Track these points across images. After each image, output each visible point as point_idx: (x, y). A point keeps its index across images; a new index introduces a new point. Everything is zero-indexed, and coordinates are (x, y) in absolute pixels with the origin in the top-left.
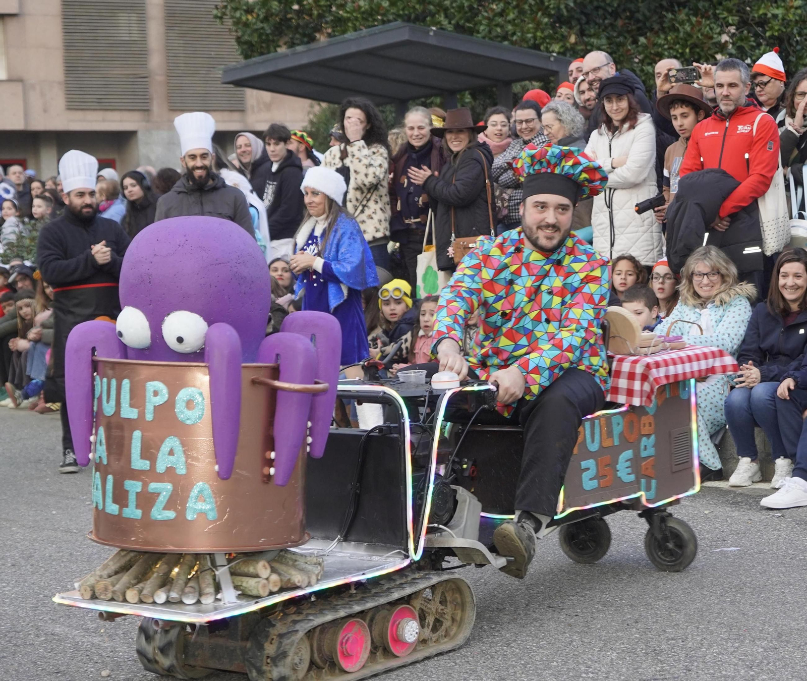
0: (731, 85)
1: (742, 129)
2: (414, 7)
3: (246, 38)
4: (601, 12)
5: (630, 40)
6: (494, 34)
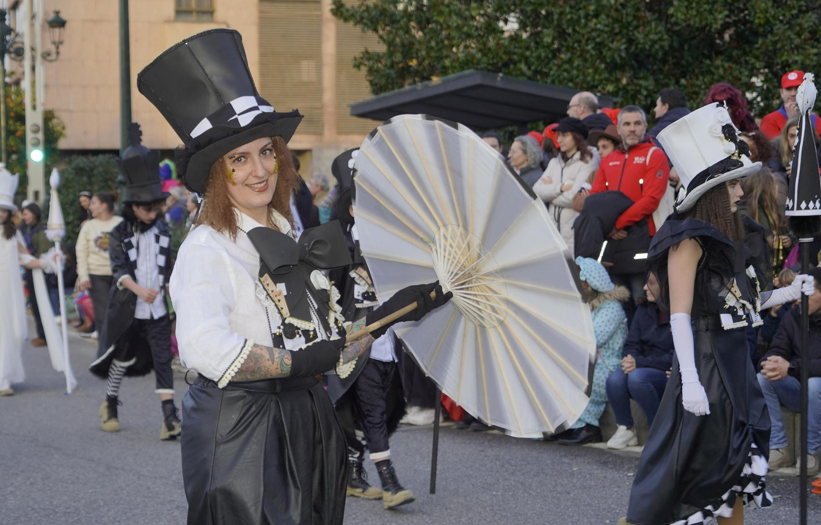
0: (636, 123)
1: (638, 160)
2: (501, 58)
3: (376, 81)
4: (651, 60)
5: (673, 81)
6: (561, 78)
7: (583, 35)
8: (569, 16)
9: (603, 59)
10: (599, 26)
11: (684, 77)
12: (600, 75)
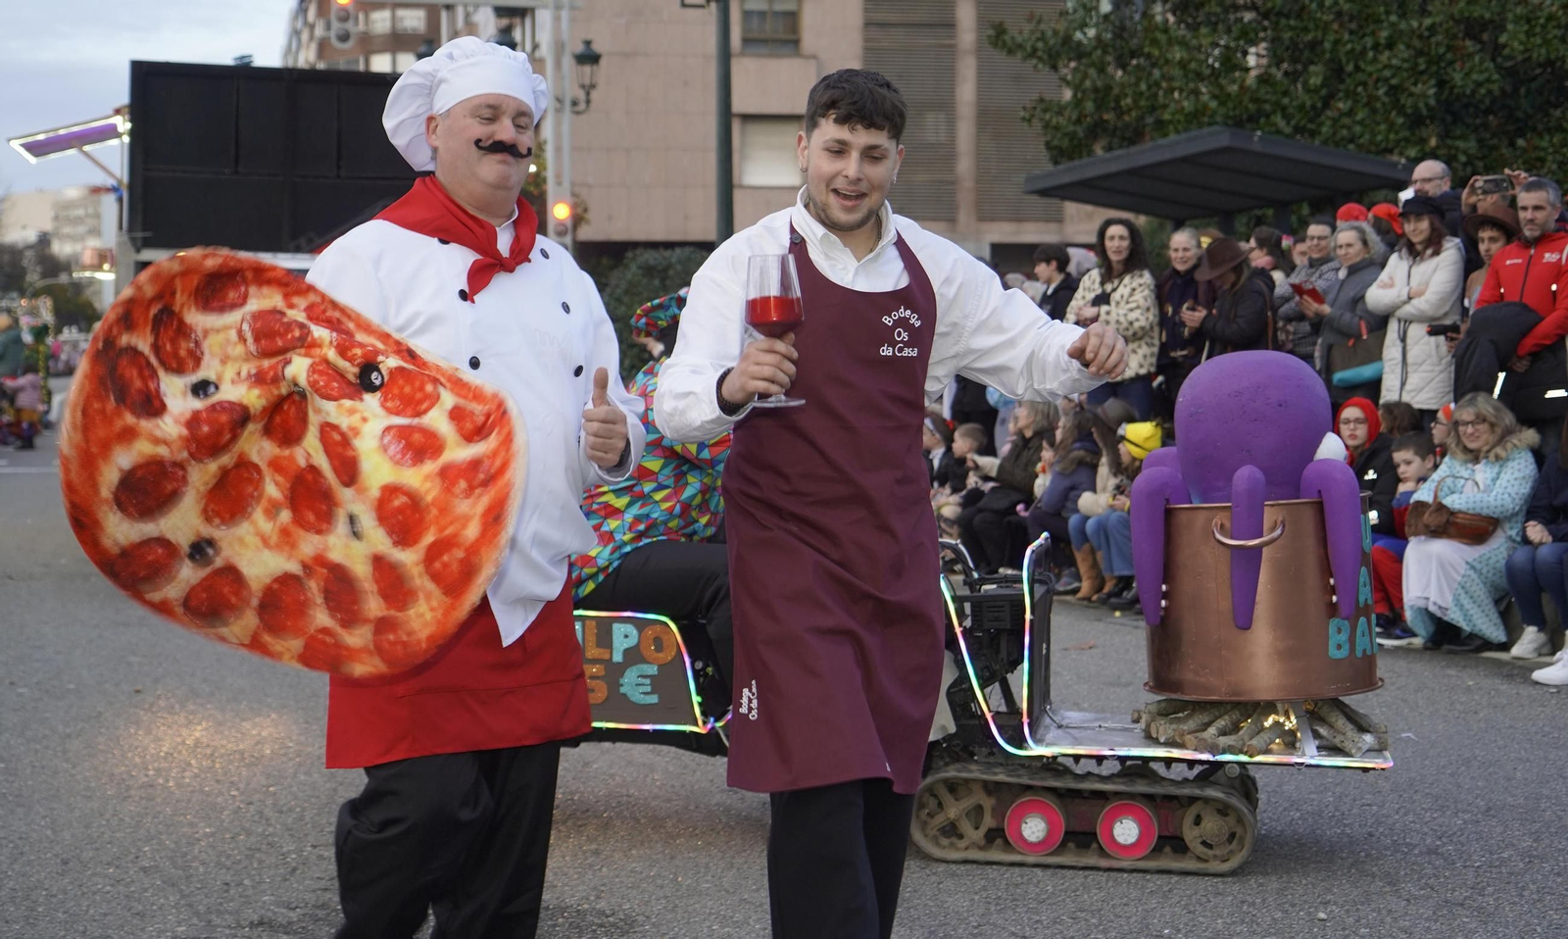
0: (1537, 208)
1: (1549, 257)
2: (1246, 107)
3: (1055, 143)
4: (1471, 110)
5: (1506, 142)
6: (1338, 136)
7: (1370, 74)
8: (1349, 46)
9: (1401, 111)
10: (1394, 62)
11: (1523, 136)
12: (1397, 133)
